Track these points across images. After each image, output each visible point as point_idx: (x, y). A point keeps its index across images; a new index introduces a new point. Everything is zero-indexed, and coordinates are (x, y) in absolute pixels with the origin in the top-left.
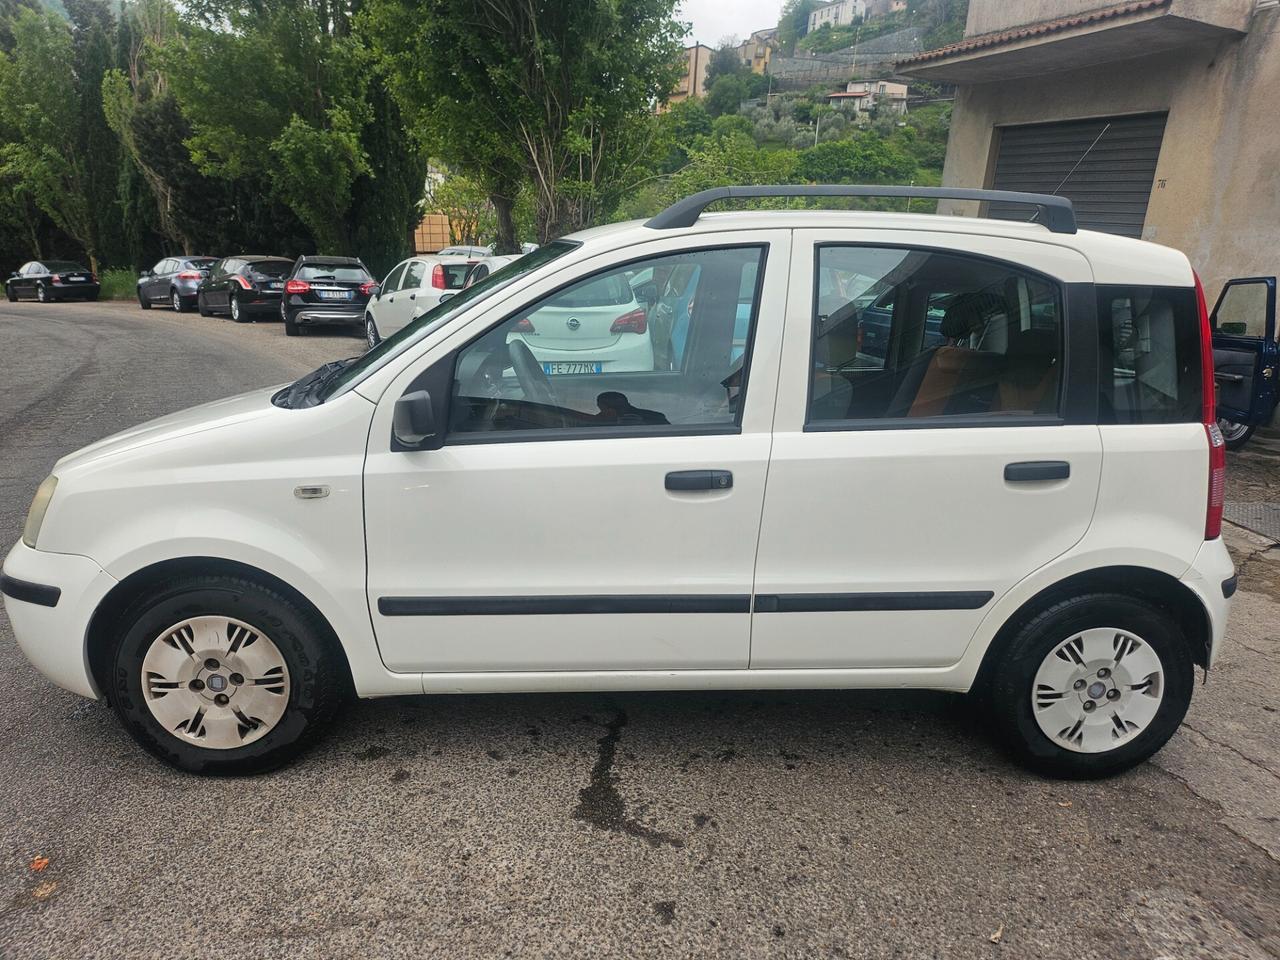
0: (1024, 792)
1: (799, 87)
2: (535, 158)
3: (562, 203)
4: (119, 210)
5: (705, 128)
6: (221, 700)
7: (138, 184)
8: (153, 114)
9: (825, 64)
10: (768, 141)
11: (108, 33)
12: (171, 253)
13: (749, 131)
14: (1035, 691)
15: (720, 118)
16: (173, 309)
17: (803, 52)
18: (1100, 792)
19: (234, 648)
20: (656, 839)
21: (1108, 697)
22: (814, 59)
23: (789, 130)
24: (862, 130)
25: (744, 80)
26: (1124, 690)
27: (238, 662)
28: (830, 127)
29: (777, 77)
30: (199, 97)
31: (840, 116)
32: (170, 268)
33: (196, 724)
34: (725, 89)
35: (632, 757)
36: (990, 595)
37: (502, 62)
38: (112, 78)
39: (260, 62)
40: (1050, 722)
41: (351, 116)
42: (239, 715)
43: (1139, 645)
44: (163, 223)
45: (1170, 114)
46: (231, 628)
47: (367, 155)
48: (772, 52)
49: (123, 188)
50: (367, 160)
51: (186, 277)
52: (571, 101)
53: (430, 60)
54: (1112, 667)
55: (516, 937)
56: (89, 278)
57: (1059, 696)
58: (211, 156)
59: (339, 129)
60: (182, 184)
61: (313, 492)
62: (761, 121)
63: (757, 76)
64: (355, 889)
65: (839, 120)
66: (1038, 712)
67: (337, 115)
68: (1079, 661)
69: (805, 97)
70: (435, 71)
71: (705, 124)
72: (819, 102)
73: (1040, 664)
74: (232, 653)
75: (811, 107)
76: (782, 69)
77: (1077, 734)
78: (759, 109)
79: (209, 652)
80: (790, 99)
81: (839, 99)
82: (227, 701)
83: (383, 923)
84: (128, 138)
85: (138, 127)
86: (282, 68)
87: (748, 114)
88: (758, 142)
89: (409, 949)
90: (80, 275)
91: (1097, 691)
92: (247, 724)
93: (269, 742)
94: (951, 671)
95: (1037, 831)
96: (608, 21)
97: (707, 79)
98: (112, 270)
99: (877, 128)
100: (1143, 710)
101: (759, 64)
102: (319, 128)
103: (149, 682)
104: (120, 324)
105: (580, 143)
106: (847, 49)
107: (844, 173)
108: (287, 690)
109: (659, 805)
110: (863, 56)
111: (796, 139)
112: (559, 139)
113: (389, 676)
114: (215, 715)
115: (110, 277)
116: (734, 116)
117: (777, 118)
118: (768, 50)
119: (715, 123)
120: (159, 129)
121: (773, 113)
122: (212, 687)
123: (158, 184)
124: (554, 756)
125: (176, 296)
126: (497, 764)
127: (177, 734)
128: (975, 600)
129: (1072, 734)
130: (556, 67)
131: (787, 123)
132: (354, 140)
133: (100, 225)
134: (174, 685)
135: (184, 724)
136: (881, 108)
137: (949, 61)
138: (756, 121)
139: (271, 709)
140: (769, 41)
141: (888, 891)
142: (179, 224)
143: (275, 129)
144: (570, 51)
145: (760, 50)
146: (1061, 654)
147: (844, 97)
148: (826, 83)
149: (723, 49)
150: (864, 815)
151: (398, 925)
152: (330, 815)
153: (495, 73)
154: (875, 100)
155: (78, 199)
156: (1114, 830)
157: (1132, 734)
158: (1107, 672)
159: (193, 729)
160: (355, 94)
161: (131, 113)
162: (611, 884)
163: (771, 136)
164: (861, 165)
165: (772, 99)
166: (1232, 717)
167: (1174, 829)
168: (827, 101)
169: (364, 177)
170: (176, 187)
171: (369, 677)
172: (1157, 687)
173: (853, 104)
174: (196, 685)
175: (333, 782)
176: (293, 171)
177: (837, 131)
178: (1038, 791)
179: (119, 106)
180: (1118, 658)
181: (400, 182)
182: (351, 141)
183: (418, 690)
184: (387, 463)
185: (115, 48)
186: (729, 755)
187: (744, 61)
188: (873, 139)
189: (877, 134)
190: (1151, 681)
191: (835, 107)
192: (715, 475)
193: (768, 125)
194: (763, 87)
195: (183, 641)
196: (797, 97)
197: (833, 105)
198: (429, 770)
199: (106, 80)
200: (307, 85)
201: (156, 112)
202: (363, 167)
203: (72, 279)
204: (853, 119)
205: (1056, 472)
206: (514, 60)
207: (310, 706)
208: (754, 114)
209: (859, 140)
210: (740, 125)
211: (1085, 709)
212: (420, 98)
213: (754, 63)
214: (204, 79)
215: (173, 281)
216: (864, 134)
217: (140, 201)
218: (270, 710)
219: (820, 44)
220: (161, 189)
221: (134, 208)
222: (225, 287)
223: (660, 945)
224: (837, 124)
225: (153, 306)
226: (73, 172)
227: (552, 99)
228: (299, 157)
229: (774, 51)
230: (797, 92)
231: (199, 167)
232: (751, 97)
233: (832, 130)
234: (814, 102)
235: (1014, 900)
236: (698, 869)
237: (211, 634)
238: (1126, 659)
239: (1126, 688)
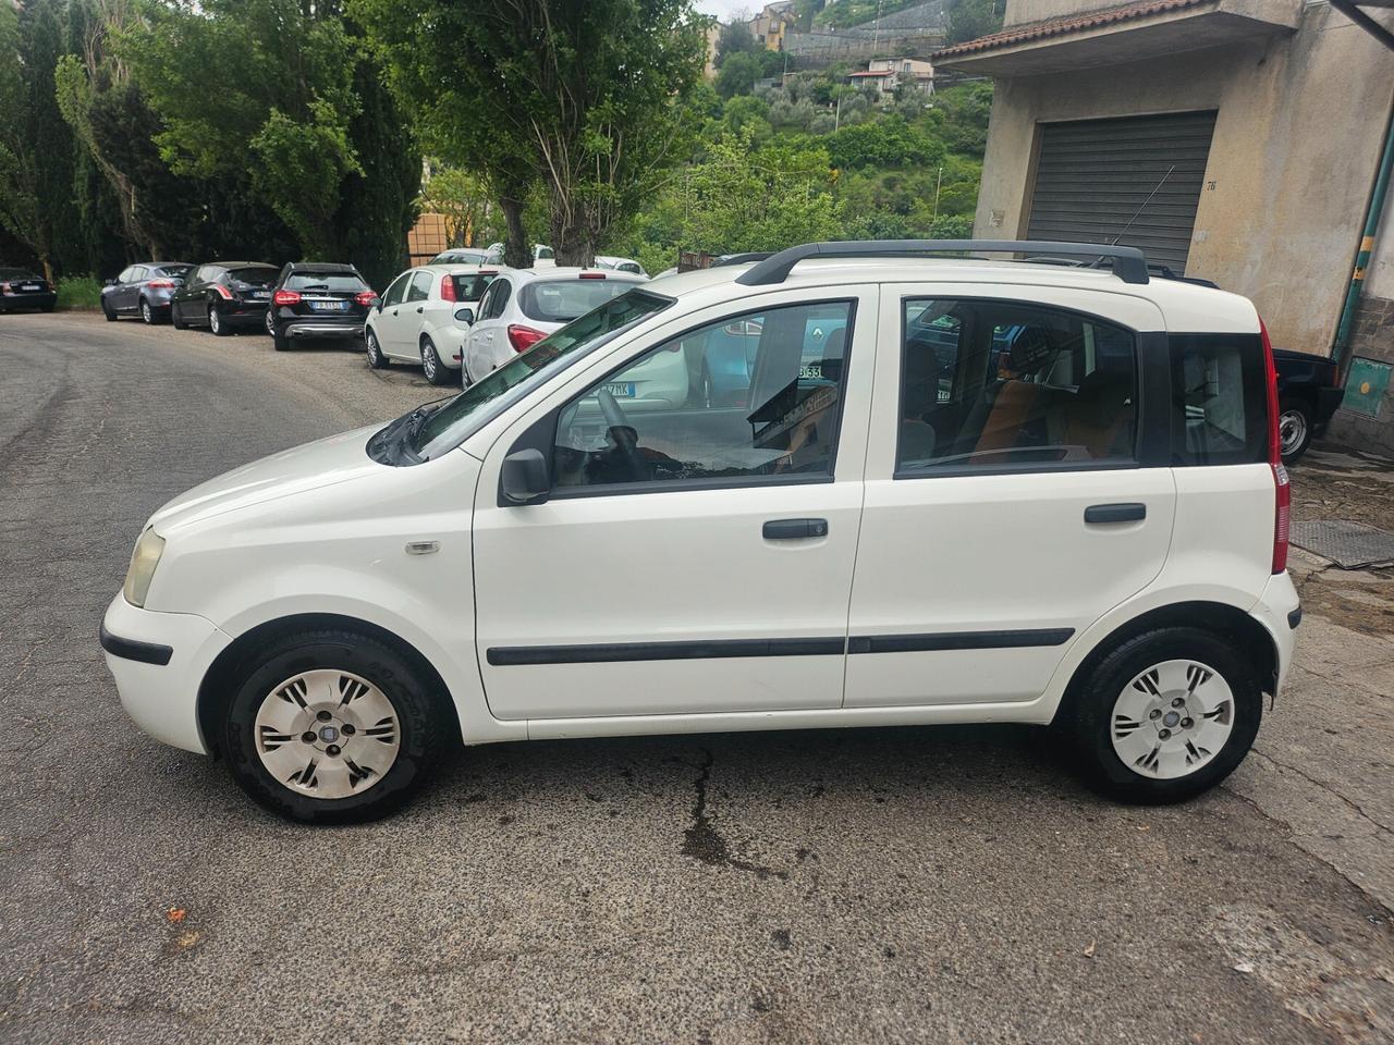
0: (1103, 818)
1: (815, 65)
2: (549, 158)
3: (579, 206)
4: (76, 211)
5: (716, 111)
6: (333, 751)
7: (97, 181)
8: (115, 106)
9: (844, 40)
10: (784, 125)
11: (57, 12)
12: (136, 259)
13: (764, 114)
14: (1114, 722)
15: (733, 99)
16: (142, 321)
17: (821, 27)
18: (1177, 816)
19: (346, 700)
20: (763, 872)
21: (1182, 725)
22: (833, 34)
23: (806, 114)
24: (887, 113)
25: (757, 57)
26: (1197, 718)
27: (350, 713)
28: (851, 109)
29: (793, 54)
30: (170, 90)
31: (862, 97)
32: (138, 276)
33: (308, 775)
34: (737, 68)
35: (726, 796)
36: (1072, 631)
37: (512, 55)
38: (65, 65)
39: (238, 51)
40: (1128, 751)
41: (337, 109)
42: (351, 765)
43: (1210, 675)
44: (126, 225)
45: (1220, 113)
46: (343, 681)
47: (356, 153)
48: (786, 28)
49: (80, 186)
50: (356, 158)
51: (156, 286)
52: (588, 98)
53: (432, 53)
54: (1185, 697)
55: (647, 966)
56: (44, 286)
57: (1136, 725)
58: (182, 152)
59: (325, 124)
60: (149, 182)
61: (423, 548)
62: (776, 103)
63: (772, 53)
64: (487, 926)
65: (861, 102)
66: (1116, 742)
67: (322, 108)
68: (1154, 691)
69: (824, 76)
70: (438, 64)
71: (716, 106)
72: (840, 82)
73: (1119, 694)
74: (344, 705)
75: (831, 88)
76: (798, 45)
77: (1153, 761)
78: (774, 89)
79: (321, 704)
80: (808, 78)
81: (860, 78)
82: (339, 751)
83: (521, 957)
84: (86, 133)
85: (97, 119)
86: (262, 57)
87: (763, 96)
88: (774, 127)
89: (550, 979)
90: (33, 284)
91: (1172, 719)
92: (358, 773)
93: (383, 789)
94: (1035, 705)
95: (1119, 854)
96: (627, 12)
97: (717, 58)
98: (69, 277)
99: (902, 110)
100: (1214, 738)
101: (773, 40)
102: (302, 121)
103: (262, 736)
104: (87, 339)
105: (598, 142)
106: (868, 24)
107: (868, 160)
108: (397, 740)
109: (759, 841)
110: (885, 32)
111: (815, 122)
112: (574, 137)
113: (497, 725)
114: (328, 766)
115: (68, 285)
116: (747, 98)
117: (794, 99)
118: (783, 25)
119: (727, 106)
120: (121, 122)
121: (789, 95)
122: (323, 739)
123: (119, 181)
124: (650, 796)
125: (146, 307)
126: (598, 806)
127: (289, 786)
128: (1058, 637)
129: (1148, 762)
130: (571, 61)
131: (805, 105)
132: (342, 135)
133: (54, 227)
134: (288, 738)
135: (295, 776)
136: (906, 88)
137: (989, 55)
138: (772, 103)
139: (382, 758)
140: (784, 14)
141: (986, 913)
142: (146, 227)
143: (255, 123)
144: (586, 42)
145: (774, 25)
146: (1138, 686)
147: (866, 76)
148: (846, 60)
149: (733, 24)
150: (955, 844)
151: (535, 958)
152: (447, 858)
153: (505, 67)
154: (900, 80)
155: (30, 200)
156: (1191, 851)
157: (1205, 761)
158: (1181, 702)
159: (304, 781)
160: (341, 84)
161: (89, 104)
162: (727, 915)
163: (788, 120)
164: (886, 151)
165: (788, 79)
166: (1296, 740)
167: (1246, 848)
168: (848, 80)
169: (355, 174)
170: (141, 186)
171: (477, 724)
172: (1229, 712)
173: (877, 84)
174: (308, 737)
175: (442, 828)
176: (276, 170)
177: (859, 114)
178: (1117, 817)
179: (74, 96)
180: (1192, 688)
181: (394, 179)
182: (339, 137)
183: (522, 736)
184: (495, 518)
185: (66, 29)
186: (820, 791)
187: (756, 37)
188: (898, 122)
189: (903, 117)
190: (1223, 709)
191: (856, 87)
192: (811, 523)
193: (784, 107)
194: (779, 65)
195: (296, 695)
196: (815, 76)
197: (854, 86)
198: (534, 814)
199: (59, 67)
200: (289, 74)
201: (118, 103)
202: (352, 164)
203: (25, 288)
204: (876, 100)
205: (1132, 513)
206: (526, 53)
207: (420, 754)
208: (769, 95)
209: (883, 124)
210: (754, 107)
211: (1161, 737)
212: (421, 93)
213: (768, 39)
214: (174, 68)
215: (142, 290)
216: (888, 117)
217: (99, 201)
218: (380, 759)
219: (839, 19)
220: (123, 186)
221: (93, 208)
222: (203, 297)
223: (782, 968)
224: (859, 106)
225: (119, 317)
226: (22, 168)
227: (566, 95)
228: (282, 154)
229: (790, 26)
230: (815, 71)
231: (170, 166)
232: (765, 77)
233: (854, 113)
234: (834, 82)
235: (1103, 918)
236: (807, 899)
237: (324, 687)
238: (1198, 689)
239: (1199, 716)
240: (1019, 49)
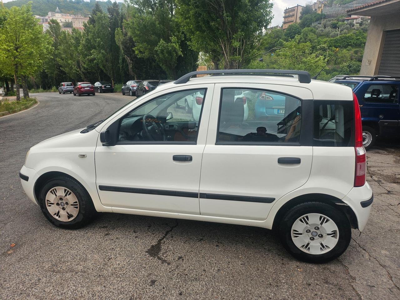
0: (288, 264)
1: (333, 17)
2: (223, 49)
3: (232, 63)
4: (119, 67)
5: (299, 32)
6: (64, 209)
7: (124, 59)
8: (127, 40)
9: (343, 8)
10: (321, 35)
11: (118, 17)
12: (132, 79)
13: (314, 33)
14: (292, 232)
15: (305, 29)
16: (130, 95)
17: (336, 5)
18: (315, 268)
19: (66, 195)
20: (164, 261)
21: (319, 236)
22: (339, 7)
23: (329, 32)
24: (356, 30)
25: (313, 16)
26: (324, 235)
27: (67, 199)
28: (344, 30)
29: (325, 14)
30: (137, 35)
31: (348, 26)
32: (131, 84)
33: (58, 214)
34: (306, 19)
35: (172, 237)
36: (274, 199)
37: (214, 21)
38: (118, 30)
39: (153, 24)
40: (298, 242)
41: (177, 39)
42: (68, 213)
43: (329, 220)
44: (130, 71)
46: (65, 190)
47: (181, 50)
48: (324, 6)
49: (120, 61)
50: (181, 51)
51: (133, 86)
52: (235, 31)
53: (194, 21)
54: (319, 227)
55: (109, 282)
56: (111, 86)
57: (301, 234)
58: (140, 52)
59: (174, 43)
60: (134, 60)
61: (83, 156)
62: (319, 29)
63: (319, 14)
64: (78, 263)
65: (347, 27)
66: (293, 239)
67: (173, 39)
68: (307, 223)
69: (335, 20)
70: (195, 24)
71: (299, 31)
72: (341, 21)
73: (294, 222)
74: (66, 197)
75: (338, 23)
76: (327, 11)
77: (308, 247)
78: (318, 25)
79: (60, 196)
80: (330, 21)
81: (348, 20)
82: (65, 209)
83: (79, 273)
84: (121, 47)
85: (123, 44)
86: (158, 26)
87: (314, 27)
88: (317, 36)
89: (81, 281)
90: (109, 86)
92: (70, 216)
93: (75, 221)
94: (264, 222)
95: (284, 277)
97: (300, 16)
98: (117, 84)
99: (362, 29)
100: (331, 242)
101: (319, 10)
102: (168, 43)
103: (47, 202)
104: (114, 100)
105: (236, 44)
106: (352, 3)
107: (349, 45)
108: (78, 208)
109: (171, 252)
110: (358, 5)
111: (331, 34)
112: (231, 43)
113: (104, 207)
114: (62, 212)
115: (117, 86)
116: (309, 28)
117: (325, 27)
118: (323, 5)
119: (302, 30)
120: (128, 44)
121: (323, 26)
122: (61, 205)
123: (128, 60)
124: (151, 234)
125: (131, 92)
126: (134, 234)
127: (54, 216)
128: (270, 200)
129: (306, 247)
130: (230, 21)
131: (328, 29)
132: (178, 46)
133: (115, 71)
134: (53, 204)
135: (55, 214)
136: (364, 22)
138: (317, 29)
139: (75, 212)
140: (324, 2)
141: (222, 287)
142: (133, 71)
143: (155, 43)
144: (234, 16)
145: (320, 6)
146: (301, 220)
147: (350, 19)
148: (343, 15)
149: (306, 6)
150: (230, 264)
151: (82, 274)
152: (84, 242)
153: (212, 24)
154: (362, 19)
155: (109, 65)
156: (311, 281)
157: (328, 250)
158: (318, 228)
159: (57, 216)
160: (179, 32)
161: (122, 40)
162: (143, 272)
163: (322, 34)
164: (355, 42)
165: (323, 22)
167: (332, 284)
168: (343, 21)
169: (181, 56)
170: (133, 61)
171: (99, 206)
172: (337, 235)
173: (354, 21)
174: (58, 204)
176: (161, 56)
177: (347, 31)
178: (294, 264)
179: (119, 39)
180: (322, 224)
181: (191, 57)
182: (177, 46)
183: (111, 211)
184: (101, 148)
185: (119, 22)
186: (201, 240)
187: (314, 9)
188: (360, 33)
189: (362, 31)
190: (334, 233)
191: (346, 23)
192: (186, 157)
193: (321, 30)
194: (320, 18)
195: (55, 193)
196: (332, 20)
197: (346, 22)
198: (115, 234)
199: (116, 31)
200: (166, 30)
201: (128, 40)
202: (180, 53)
203: (107, 87)
204: (353, 26)
205: (296, 161)
206: (218, 20)
207: (84, 213)
208: (316, 27)
209: (355, 33)
210: (311, 31)
211: (310, 239)
212: (192, 33)
213: (318, 10)
214: (138, 30)
215: (130, 87)
216: (357, 31)
217: (124, 65)
218: (75, 213)
219: (342, 2)
220: (129, 61)
221: (123, 67)
222: (142, 89)
223: (145, 291)
224: (347, 28)
225: (126, 94)
226: (108, 57)
227: (229, 31)
228: (162, 51)
229: (325, 5)
230: (332, 19)
231: (137, 55)
232: (316, 21)
233: (345, 31)
234: (339, 21)
235: (260, 297)
236: (170, 272)
237: (61, 191)
238: (324, 224)
239: (325, 234)
240: (375, 7)
